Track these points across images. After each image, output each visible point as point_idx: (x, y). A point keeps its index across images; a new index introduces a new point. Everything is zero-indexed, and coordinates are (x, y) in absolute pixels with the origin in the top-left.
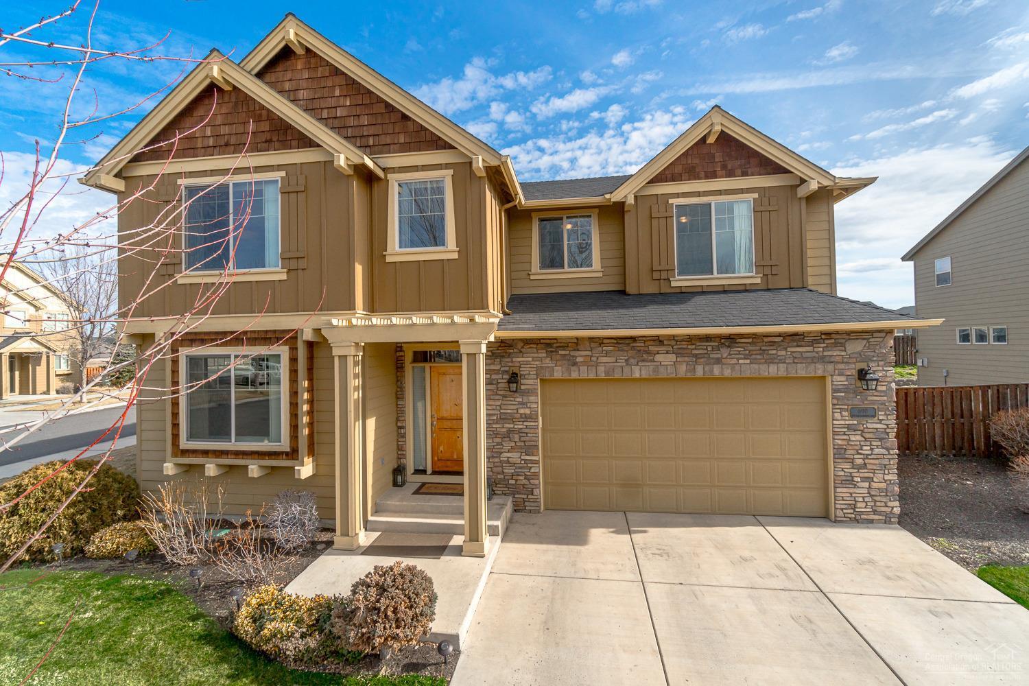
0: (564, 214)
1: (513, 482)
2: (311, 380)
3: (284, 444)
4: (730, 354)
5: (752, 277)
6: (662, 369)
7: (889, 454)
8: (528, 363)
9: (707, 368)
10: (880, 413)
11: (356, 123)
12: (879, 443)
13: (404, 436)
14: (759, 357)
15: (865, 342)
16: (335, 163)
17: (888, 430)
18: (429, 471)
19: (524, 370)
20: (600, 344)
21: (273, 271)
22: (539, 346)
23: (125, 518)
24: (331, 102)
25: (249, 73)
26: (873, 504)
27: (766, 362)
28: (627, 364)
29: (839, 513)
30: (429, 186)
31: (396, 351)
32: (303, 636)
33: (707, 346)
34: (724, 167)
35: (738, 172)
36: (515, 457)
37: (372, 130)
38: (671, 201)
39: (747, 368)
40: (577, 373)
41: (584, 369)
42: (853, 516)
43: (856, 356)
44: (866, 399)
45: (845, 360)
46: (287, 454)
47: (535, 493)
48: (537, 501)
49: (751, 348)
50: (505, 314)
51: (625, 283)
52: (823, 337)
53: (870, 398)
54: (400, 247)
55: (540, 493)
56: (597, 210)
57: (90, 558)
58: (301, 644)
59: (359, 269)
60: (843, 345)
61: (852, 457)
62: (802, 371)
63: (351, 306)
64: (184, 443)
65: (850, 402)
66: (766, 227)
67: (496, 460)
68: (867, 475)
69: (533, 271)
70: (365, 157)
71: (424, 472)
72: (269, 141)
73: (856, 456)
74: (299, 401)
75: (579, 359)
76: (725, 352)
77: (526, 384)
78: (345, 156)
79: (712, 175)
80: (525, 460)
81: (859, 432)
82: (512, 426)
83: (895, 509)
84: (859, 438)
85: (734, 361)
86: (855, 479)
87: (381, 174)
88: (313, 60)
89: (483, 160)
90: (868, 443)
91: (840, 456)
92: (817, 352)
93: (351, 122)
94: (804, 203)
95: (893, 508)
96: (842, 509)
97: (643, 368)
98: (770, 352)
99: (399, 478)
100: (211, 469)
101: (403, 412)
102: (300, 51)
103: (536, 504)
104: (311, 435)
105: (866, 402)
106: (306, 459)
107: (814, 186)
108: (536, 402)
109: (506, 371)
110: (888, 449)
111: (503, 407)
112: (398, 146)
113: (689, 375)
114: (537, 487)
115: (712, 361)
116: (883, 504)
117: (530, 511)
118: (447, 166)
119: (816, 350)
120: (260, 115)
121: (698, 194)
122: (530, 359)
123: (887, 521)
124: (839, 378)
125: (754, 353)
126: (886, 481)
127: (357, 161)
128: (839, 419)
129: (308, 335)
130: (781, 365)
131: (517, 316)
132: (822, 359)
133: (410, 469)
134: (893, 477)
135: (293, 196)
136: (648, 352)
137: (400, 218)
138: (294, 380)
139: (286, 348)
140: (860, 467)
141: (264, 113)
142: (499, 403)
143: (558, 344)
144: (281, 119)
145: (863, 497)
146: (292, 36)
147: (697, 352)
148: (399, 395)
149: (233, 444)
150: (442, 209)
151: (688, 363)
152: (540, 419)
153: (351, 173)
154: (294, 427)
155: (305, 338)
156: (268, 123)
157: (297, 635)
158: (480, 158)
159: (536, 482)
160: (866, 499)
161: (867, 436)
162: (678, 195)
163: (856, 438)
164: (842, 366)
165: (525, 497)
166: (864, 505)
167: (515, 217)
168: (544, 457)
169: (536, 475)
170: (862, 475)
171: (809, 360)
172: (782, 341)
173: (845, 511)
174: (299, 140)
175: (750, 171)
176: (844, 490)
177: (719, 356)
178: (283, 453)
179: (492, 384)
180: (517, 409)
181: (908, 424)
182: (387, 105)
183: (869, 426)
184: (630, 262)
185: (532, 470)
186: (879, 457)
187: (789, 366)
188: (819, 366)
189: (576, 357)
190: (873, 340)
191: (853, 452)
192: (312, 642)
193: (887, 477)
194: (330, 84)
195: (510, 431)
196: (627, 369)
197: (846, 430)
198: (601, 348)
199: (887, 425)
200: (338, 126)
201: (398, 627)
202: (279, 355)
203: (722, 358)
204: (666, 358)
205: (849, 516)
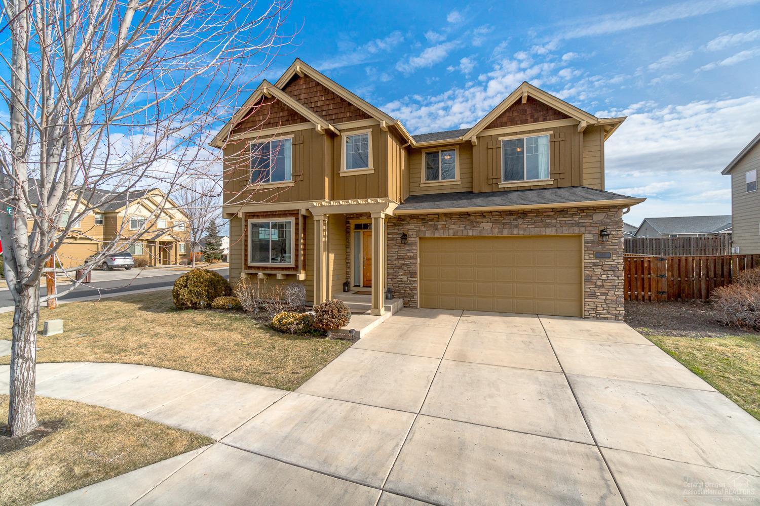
0: (440, 150)
1: (403, 291)
2: (305, 234)
3: (292, 264)
4: (523, 223)
5: (547, 181)
6: (484, 232)
7: (618, 279)
8: (412, 229)
9: (510, 230)
10: (613, 256)
11: (327, 109)
12: (613, 273)
13: (349, 267)
14: (540, 224)
15: (605, 214)
16: (316, 129)
17: (618, 266)
18: (362, 285)
19: (410, 233)
20: (451, 218)
21: (288, 182)
22: (419, 219)
23: (225, 295)
24: (316, 99)
25: (279, 89)
26: (607, 308)
27: (544, 227)
28: (465, 229)
29: (587, 313)
30: (361, 137)
31: (346, 224)
32: (297, 324)
33: (510, 218)
34: (532, 116)
35: (541, 119)
36: (405, 278)
37: (334, 112)
38: (499, 139)
39: (533, 230)
40: (438, 234)
41: (442, 232)
42: (595, 315)
43: (599, 222)
44: (605, 248)
45: (592, 225)
46: (293, 268)
47: (414, 298)
48: (416, 302)
49: (536, 219)
50: (402, 204)
51: (472, 187)
52: (579, 212)
53: (607, 247)
54: (347, 169)
55: (418, 297)
56: (459, 146)
57: (214, 308)
58: (296, 327)
59: (327, 180)
60: (591, 216)
61: (595, 281)
62: (565, 231)
63: (322, 198)
64: (250, 264)
65: (594, 249)
66: (557, 151)
67: (395, 280)
68: (604, 291)
69: (422, 182)
70: (330, 125)
71: (359, 286)
72: (287, 120)
73: (598, 281)
74: (299, 244)
75: (439, 227)
76: (520, 221)
77: (411, 240)
78: (320, 125)
79: (525, 122)
80: (410, 280)
81: (600, 267)
82: (403, 262)
83: (621, 312)
84: (600, 270)
85: (525, 226)
86: (597, 294)
87: (338, 133)
88: (307, 79)
89: (386, 123)
90: (606, 273)
91: (588, 280)
92: (575, 221)
93: (325, 108)
94: (582, 135)
95: (620, 311)
96: (588, 311)
97: (474, 231)
98: (547, 221)
99: (346, 288)
100: (261, 275)
101: (349, 255)
102: (302, 76)
103: (415, 304)
104: (304, 260)
105: (605, 249)
106: (302, 271)
107: (584, 124)
108: (417, 250)
109: (400, 233)
110: (618, 277)
111: (399, 252)
112: (346, 118)
113: (500, 235)
114: (416, 294)
115: (513, 226)
116: (614, 309)
117: (412, 307)
118: (369, 127)
119: (574, 219)
120: (284, 108)
121: (516, 133)
122: (413, 227)
123: (616, 319)
124: (588, 235)
125: (537, 221)
126: (616, 295)
127: (326, 127)
128: (588, 259)
129: (303, 212)
130: (553, 228)
131: (408, 205)
132: (578, 225)
133: (352, 284)
134: (621, 293)
135: (298, 146)
136: (477, 222)
137: (347, 154)
138: (297, 234)
139: (294, 218)
140: (600, 287)
141: (285, 107)
142: (397, 250)
143: (428, 219)
144: (293, 110)
145: (602, 305)
146: (298, 69)
147: (504, 221)
148: (347, 246)
149: (270, 264)
150: (367, 149)
151: (499, 228)
152: (419, 259)
153: (324, 133)
154: (297, 256)
155: (302, 213)
156: (287, 112)
157: (295, 323)
158: (384, 122)
159: (415, 292)
160: (603, 306)
161: (605, 269)
162: (504, 135)
163: (598, 270)
164: (590, 228)
165: (409, 299)
166: (602, 309)
167: (411, 152)
168: (421, 280)
169: (415, 288)
170: (601, 292)
171: (570, 225)
172: (554, 214)
173: (590, 312)
174: (301, 119)
175: (548, 118)
176: (590, 300)
177: (517, 223)
178: (291, 268)
179: (393, 240)
180: (406, 253)
181: (680, 281)
182: (342, 99)
183: (606, 263)
184: (475, 174)
185: (413, 285)
186: (612, 281)
187: (558, 229)
188: (576, 229)
189: (438, 225)
190: (610, 213)
191: (596, 278)
192: (301, 327)
193: (616, 293)
194: (315, 90)
195: (402, 265)
196: (465, 232)
197: (591, 265)
198: (451, 221)
199: (618, 263)
200: (318, 111)
201: (333, 318)
202: (291, 222)
203: (518, 225)
204: (486, 225)
205: (593, 315)
